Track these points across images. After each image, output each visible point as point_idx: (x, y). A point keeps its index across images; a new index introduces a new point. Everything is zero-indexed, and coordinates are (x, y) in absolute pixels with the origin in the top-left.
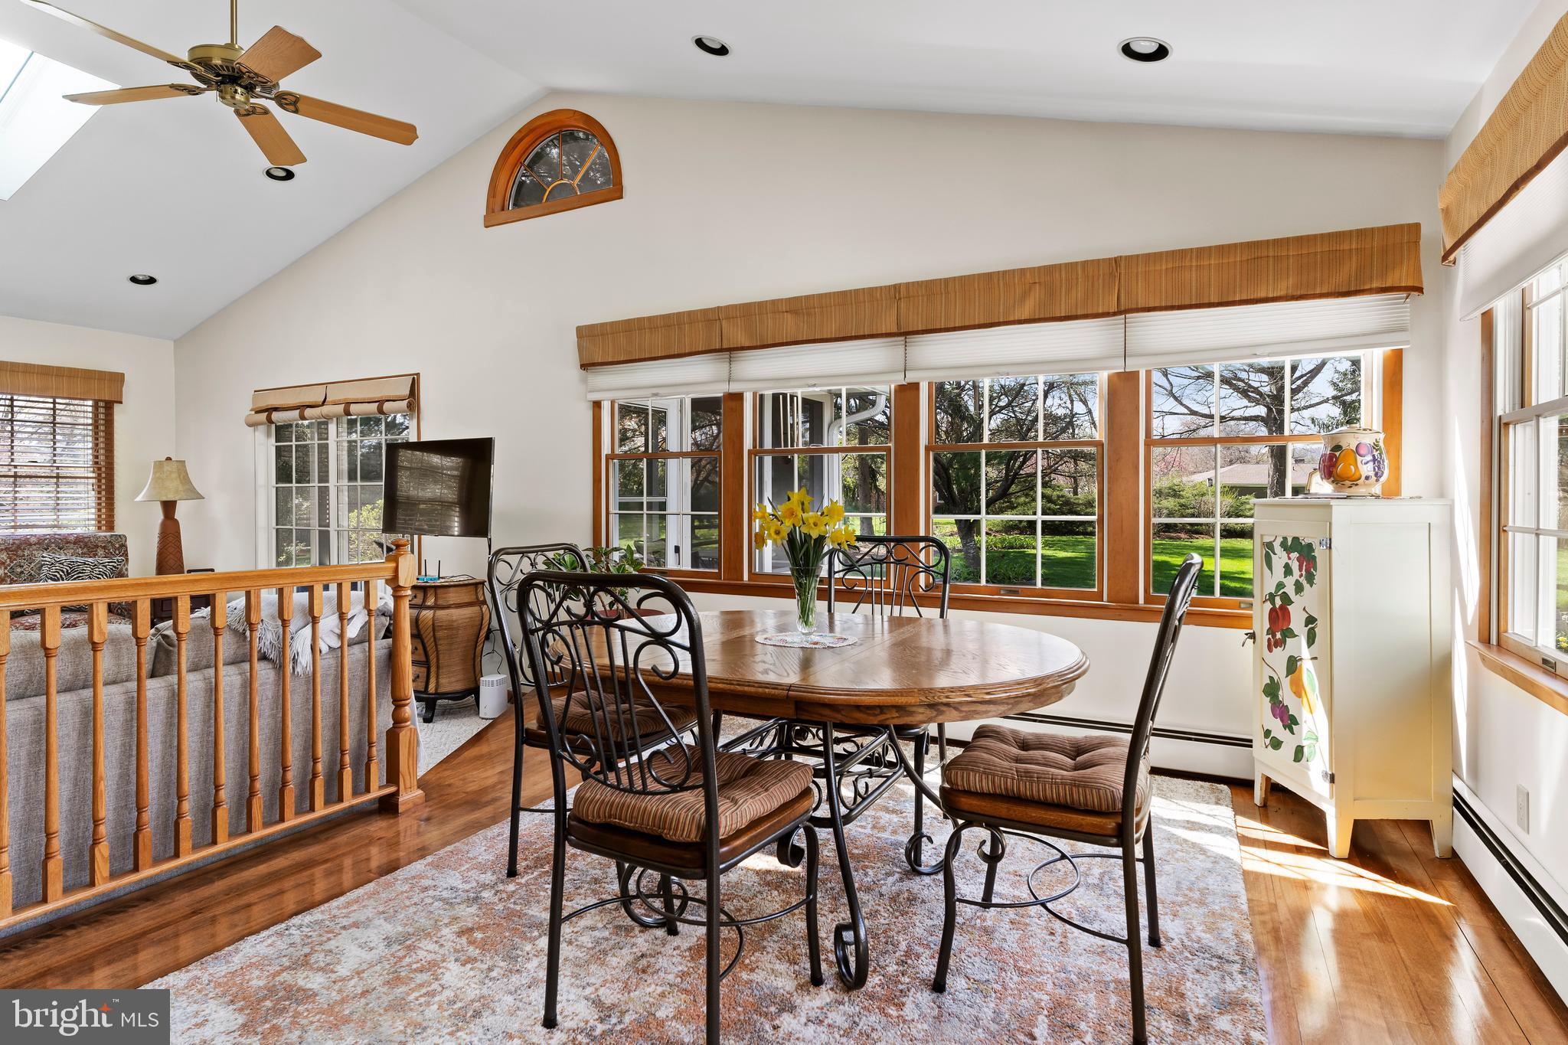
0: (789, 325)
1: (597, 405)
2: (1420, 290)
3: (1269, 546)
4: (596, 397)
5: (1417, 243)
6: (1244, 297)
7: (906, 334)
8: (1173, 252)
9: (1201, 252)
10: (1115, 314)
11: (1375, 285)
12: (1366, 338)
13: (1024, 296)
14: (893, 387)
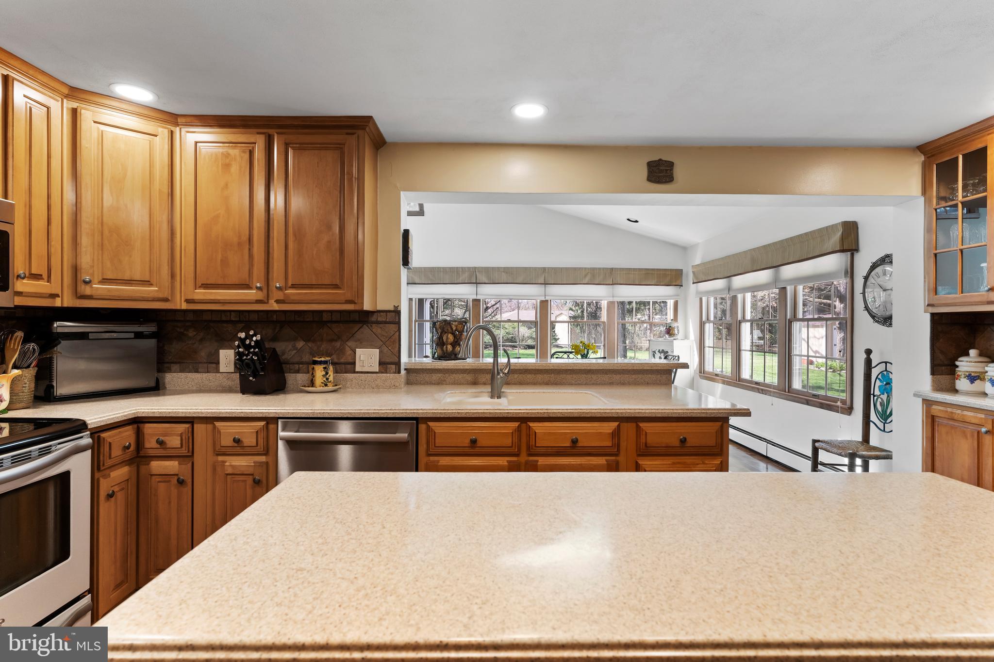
0: (504, 277)
1: (411, 300)
2: (682, 286)
3: (654, 352)
4: (410, 296)
5: (682, 274)
6: (645, 283)
7: (545, 284)
8: (627, 268)
9: (635, 269)
10: (612, 284)
11: (674, 284)
12: (670, 297)
13: (586, 276)
14: (538, 301)
